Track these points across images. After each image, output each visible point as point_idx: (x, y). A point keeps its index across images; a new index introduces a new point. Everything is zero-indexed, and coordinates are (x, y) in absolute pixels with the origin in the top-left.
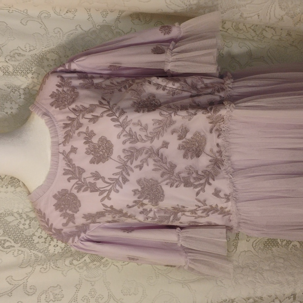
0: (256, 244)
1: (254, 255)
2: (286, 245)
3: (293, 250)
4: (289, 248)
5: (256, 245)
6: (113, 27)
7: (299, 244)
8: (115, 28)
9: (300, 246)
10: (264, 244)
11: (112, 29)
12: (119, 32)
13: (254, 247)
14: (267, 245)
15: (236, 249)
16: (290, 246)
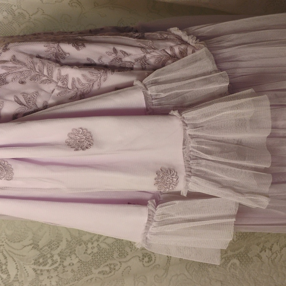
0: (190, 265)
1: (187, 278)
2: (224, 263)
3: (232, 270)
4: (228, 268)
5: (190, 267)
6: (15, 6)
7: (239, 262)
8: (16, 8)
9: (240, 264)
10: (199, 265)
11: (13, 9)
12: (22, 13)
13: (188, 269)
14: (203, 266)
15: (167, 273)
16: (228, 264)
